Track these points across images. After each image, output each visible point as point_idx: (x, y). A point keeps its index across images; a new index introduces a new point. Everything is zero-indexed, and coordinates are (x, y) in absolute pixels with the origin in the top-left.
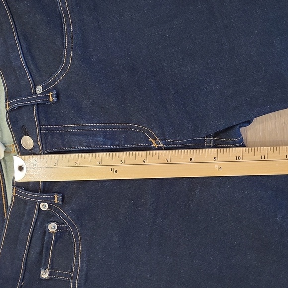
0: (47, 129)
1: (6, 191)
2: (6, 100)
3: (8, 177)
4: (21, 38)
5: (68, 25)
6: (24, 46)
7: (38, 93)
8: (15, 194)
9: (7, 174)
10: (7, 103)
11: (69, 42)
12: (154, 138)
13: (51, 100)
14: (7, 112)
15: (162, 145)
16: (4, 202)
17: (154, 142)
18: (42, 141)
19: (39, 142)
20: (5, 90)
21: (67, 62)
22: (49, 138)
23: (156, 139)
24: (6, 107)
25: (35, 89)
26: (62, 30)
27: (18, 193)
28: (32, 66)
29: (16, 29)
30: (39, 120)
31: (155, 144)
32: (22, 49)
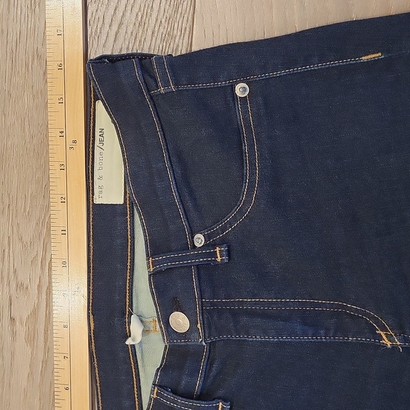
0: (213, 304)
1: (140, 386)
2: (147, 255)
3: (143, 366)
4: (174, 159)
5: (251, 146)
6: (178, 172)
7: (198, 245)
8: (155, 396)
9: (143, 363)
10: (150, 261)
11: (253, 174)
12: (384, 329)
13: (219, 259)
14: (150, 276)
15: (399, 343)
16: (137, 403)
17: (384, 337)
18: (204, 324)
19: (199, 324)
20: (145, 236)
21: (247, 202)
22: (215, 318)
23: (387, 330)
24: (149, 267)
25: (193, 238)
26: (241, 153)
27: (162, 396)
28: (190, 204)
29: (167, 146)
30: (201, 291)
31: (386, 339)
32: (175, 178)
